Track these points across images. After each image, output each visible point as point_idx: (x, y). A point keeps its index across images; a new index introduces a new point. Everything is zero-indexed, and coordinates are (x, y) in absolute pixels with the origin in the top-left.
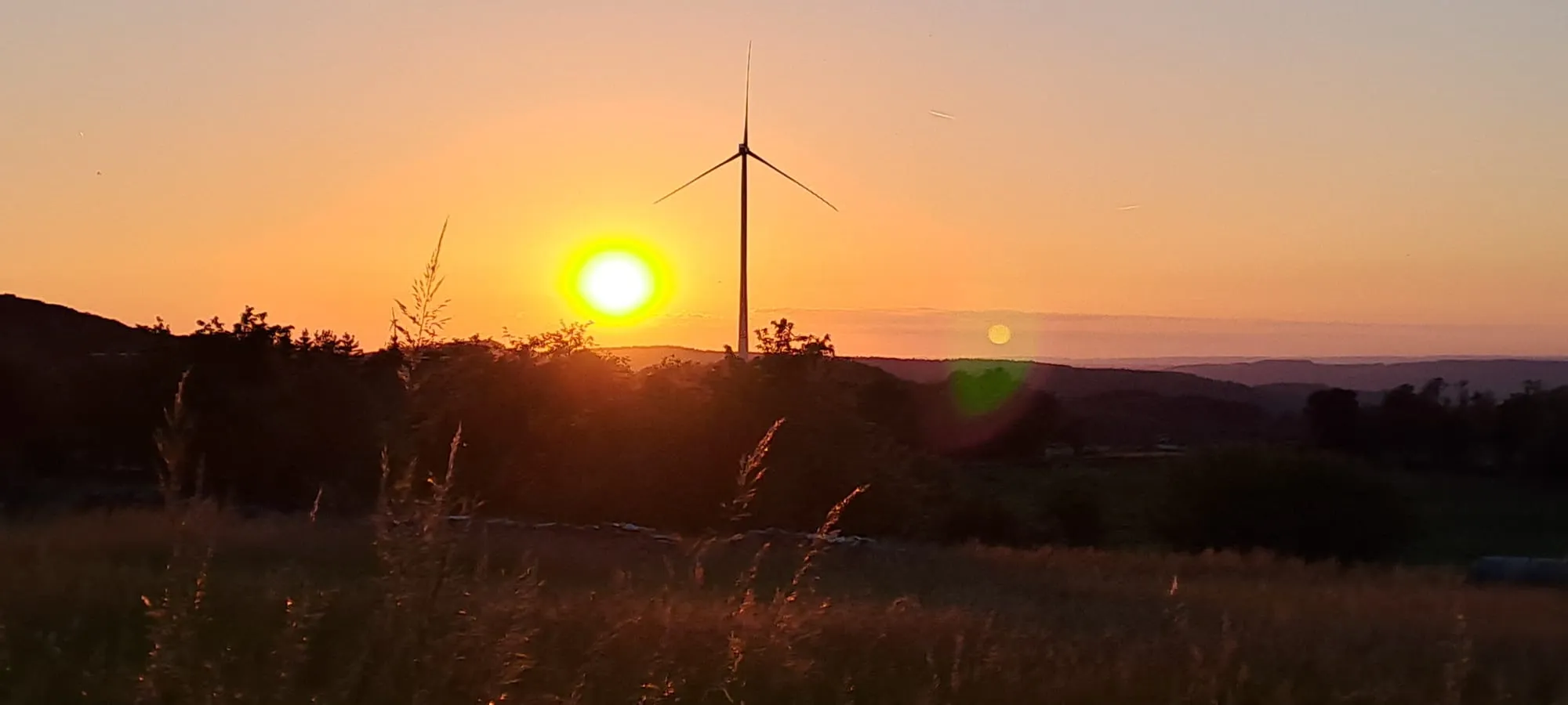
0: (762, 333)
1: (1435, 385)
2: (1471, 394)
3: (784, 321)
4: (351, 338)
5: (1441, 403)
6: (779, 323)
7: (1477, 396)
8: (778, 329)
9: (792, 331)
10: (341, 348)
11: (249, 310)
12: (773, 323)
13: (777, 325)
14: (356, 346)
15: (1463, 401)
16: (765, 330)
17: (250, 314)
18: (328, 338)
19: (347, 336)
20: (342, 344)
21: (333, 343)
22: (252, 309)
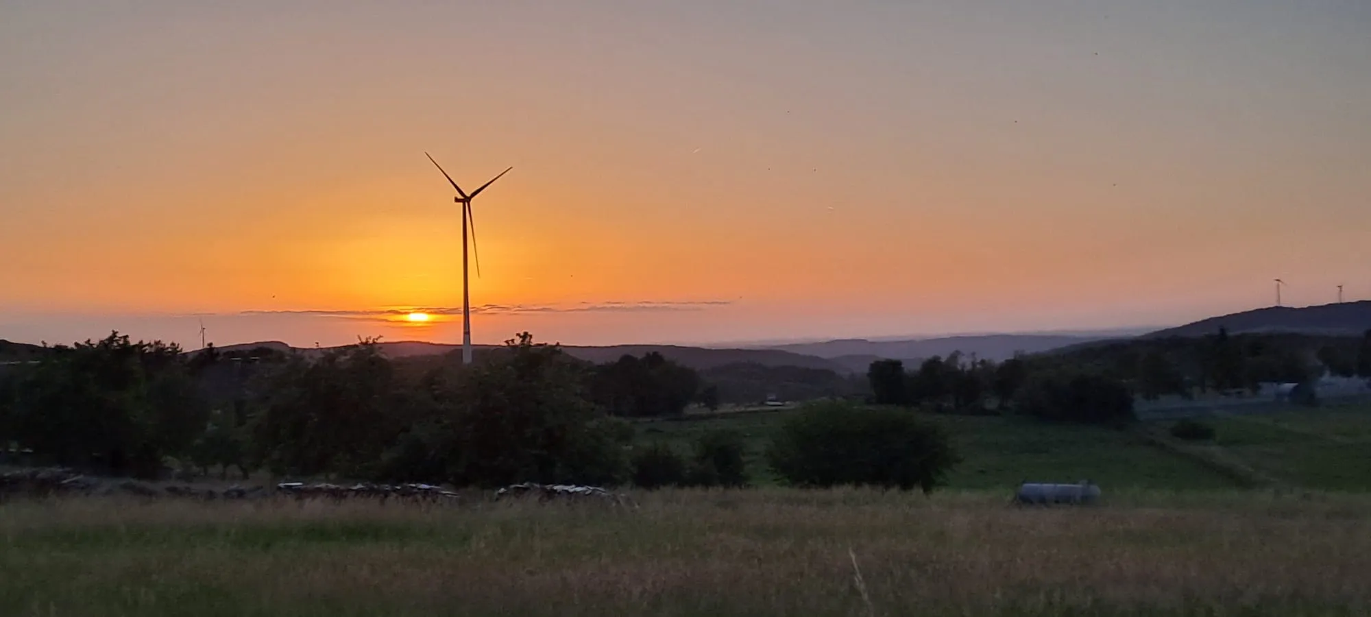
0: (510, 342)
1: (954, 356)
2: (979, 360)
3: (526, 334)
4: (176, 345)
5: (959, 368)
6: (522, 334)
7: (983, 362)
8: (521, 339)
9: (532, 340)
10: (169, 352)
11: (115, 334)
12: (518, 335)
13: (521, 337)
14: (181, 350)
15: (974, 364)
16: (513, 340)
17: (115, 336)
18: (160, 346)
19: (173, 344)
20: (170, 350)
21: (163, 349)
22: (117, 332)
